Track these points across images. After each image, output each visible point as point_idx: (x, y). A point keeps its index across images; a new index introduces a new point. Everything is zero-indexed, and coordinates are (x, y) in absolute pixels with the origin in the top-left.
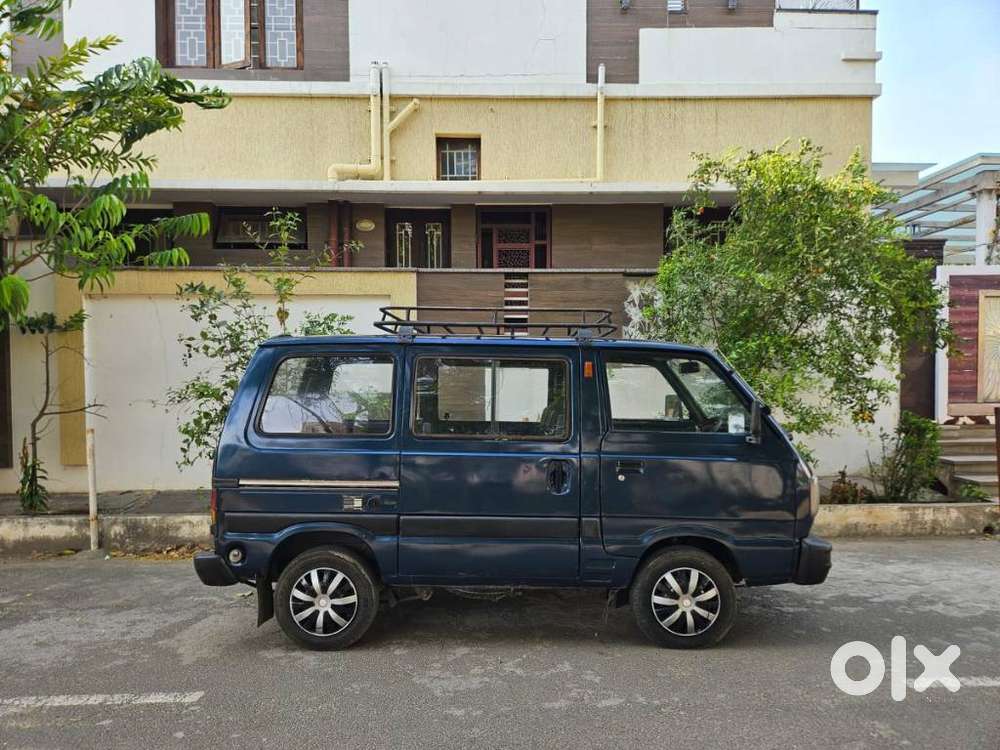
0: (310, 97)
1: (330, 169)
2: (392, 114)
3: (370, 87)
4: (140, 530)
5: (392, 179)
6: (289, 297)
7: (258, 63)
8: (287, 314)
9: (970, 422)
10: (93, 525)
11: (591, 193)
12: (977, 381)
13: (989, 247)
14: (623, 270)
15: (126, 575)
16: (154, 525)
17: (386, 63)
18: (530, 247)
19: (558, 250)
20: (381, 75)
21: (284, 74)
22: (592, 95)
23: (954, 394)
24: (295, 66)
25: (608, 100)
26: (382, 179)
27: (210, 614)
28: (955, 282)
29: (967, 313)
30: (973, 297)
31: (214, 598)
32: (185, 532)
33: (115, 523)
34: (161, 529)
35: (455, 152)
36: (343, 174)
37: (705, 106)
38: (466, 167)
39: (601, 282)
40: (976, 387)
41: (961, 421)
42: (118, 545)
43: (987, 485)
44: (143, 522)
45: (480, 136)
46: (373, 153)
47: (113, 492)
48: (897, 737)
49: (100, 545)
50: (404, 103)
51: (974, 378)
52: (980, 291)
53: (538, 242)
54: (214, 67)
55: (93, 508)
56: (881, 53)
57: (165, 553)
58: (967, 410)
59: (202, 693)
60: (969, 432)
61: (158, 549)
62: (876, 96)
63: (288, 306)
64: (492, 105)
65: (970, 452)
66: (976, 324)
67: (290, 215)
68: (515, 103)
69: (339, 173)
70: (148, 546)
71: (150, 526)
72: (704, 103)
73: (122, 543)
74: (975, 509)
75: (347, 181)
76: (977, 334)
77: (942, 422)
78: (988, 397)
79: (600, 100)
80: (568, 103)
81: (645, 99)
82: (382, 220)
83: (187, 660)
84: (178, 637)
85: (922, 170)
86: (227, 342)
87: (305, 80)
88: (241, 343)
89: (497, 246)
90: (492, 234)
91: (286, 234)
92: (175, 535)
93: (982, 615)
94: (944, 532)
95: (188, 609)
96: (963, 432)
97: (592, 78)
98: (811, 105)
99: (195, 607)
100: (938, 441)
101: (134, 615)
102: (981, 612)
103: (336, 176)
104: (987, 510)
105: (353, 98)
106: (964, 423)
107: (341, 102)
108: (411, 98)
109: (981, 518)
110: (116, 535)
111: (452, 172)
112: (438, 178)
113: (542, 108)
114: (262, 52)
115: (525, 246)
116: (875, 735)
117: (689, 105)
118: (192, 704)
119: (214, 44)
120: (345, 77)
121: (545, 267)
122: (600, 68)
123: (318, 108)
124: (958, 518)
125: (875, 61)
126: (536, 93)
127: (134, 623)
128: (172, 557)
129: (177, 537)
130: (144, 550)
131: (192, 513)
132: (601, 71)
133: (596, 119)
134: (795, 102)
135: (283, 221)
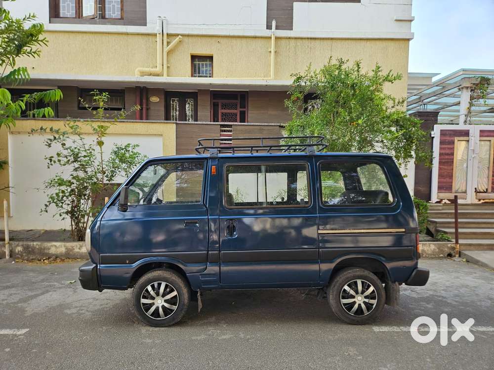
0: (127, 34)
1: (137, 70)
2: (168, 43)
3: (157, 29)
4: (30, 249)
5: (168, 76)
6: (105, 135)
7: (101, 16)
8: (103, 143)
9: (448, 202)
10: (7, 246)
11: (266, 85)
12: (452, 183)
13: (466, 116)
14: (279, 124)
15: (17, 271)
16: (37, 247)
17: (165, 17)
18: (237, 112)
19: (251, 113)
20: (163, 23)
21: (114, 21)
22: (270, 35)
23: (440, 188)
24: (120, 18)
25: (277, 38)
26: (163, 76)
27: (50, 291)
28: (443, 133)
29: (449, 148)
30: (452, 140)
31: (56, 283)
32: (53, 251)
33: (18, 245)
34: (40, 249)
35: (201, 63)
36: (143, 73)
37: (325, 42)
38: (206, 71)
39: (268, 130)
40: (452, 185)
41: (444, 201)
42: (20, 256)
43: (451, 233)
44: (32, 245)
45: (213, 55)
46: (158, 63)
47: (24, 230)
48: (357, 355)
49: (11, 256)
50: (175, 37)
51: (451, 180)
52: (456, 138)
53: (242, 110)
54: (79, 18)
55: (7, 238)
56: (414, 17)
57: (42, 260)
58: (447, 196)
59: (27, 330)
60: (447, 207)
61: (40, 259)
62: (412, 39)
63: (103, 139)
64: (219, 40)
65: (447, 217)
66: (453, 154)
67: (104, 94)
68: (230, 39)
69: (141, 73)
70: (34, 257)
71: (35, 248)
72: (325, 41)
73: (22, 256)
74: (444, 245)
75: (145, 77)
76: (453, 159)
77: (434, 202)
78: (457, 190)
79: (273, 38)
80: (257, 39)
81: (296, 38)
82: (163, 97)
83: (28, 314)
84: (29, 302)
85: (434, 76)
86: (72, 157)
87: (124, 25)
88: (79, 158)
89: (221, 111)
90: (218, 105)
91: (102, 103)
92: (48, 252)
93: (427, 297)
94: (427, 256)
95: (40, 289)
96: (445, 207)
97: (269, 27)
98: (378, 43)
99: (45, 287)
100: (428, 211)
101: (13, 291)
102: (428, 295)
103: (139, 74)
104: (449, 245)
105: (148, 35)
106: (445, 203)
107: (143, 37)
108: (178, 35)
109: (446, 249)
110: (18, 251)
111: (199, 73)
112: (192, 76)
113: (244, 41)
114: (103, 11)
115: (235, 111)
116: (347, 354)
117: (318, 42)
118: (21, 335)
119: (79, 7)
120: (144, 24)
121: (245, 122)
122: (273, 22)
123: (131, 39)
124: (434, 249)
125: (411, 21)
126: (241, 34)
127: (11, 295)
128: (45, 262)
129: (49, 253)
130: (32, 259)
131: (56, 241)
132: (274, 24)
133: (271, 48)
134: (371, 41)
135: (100, 97)
